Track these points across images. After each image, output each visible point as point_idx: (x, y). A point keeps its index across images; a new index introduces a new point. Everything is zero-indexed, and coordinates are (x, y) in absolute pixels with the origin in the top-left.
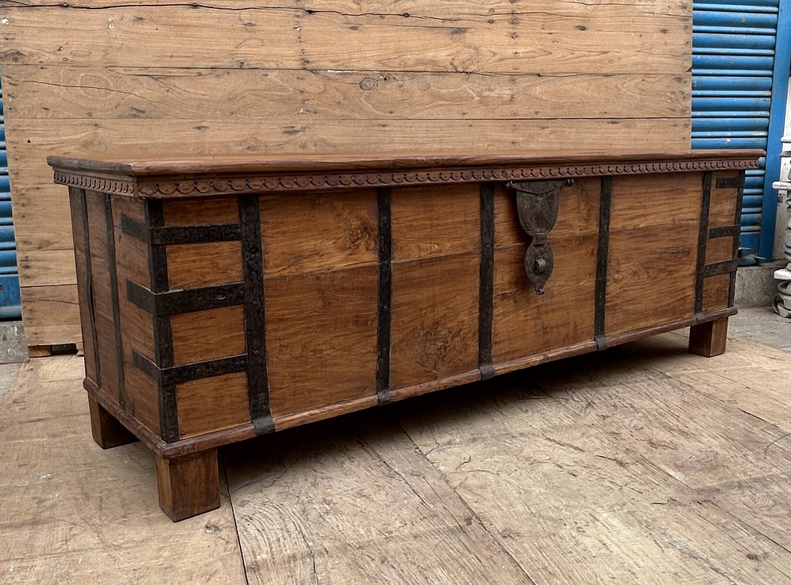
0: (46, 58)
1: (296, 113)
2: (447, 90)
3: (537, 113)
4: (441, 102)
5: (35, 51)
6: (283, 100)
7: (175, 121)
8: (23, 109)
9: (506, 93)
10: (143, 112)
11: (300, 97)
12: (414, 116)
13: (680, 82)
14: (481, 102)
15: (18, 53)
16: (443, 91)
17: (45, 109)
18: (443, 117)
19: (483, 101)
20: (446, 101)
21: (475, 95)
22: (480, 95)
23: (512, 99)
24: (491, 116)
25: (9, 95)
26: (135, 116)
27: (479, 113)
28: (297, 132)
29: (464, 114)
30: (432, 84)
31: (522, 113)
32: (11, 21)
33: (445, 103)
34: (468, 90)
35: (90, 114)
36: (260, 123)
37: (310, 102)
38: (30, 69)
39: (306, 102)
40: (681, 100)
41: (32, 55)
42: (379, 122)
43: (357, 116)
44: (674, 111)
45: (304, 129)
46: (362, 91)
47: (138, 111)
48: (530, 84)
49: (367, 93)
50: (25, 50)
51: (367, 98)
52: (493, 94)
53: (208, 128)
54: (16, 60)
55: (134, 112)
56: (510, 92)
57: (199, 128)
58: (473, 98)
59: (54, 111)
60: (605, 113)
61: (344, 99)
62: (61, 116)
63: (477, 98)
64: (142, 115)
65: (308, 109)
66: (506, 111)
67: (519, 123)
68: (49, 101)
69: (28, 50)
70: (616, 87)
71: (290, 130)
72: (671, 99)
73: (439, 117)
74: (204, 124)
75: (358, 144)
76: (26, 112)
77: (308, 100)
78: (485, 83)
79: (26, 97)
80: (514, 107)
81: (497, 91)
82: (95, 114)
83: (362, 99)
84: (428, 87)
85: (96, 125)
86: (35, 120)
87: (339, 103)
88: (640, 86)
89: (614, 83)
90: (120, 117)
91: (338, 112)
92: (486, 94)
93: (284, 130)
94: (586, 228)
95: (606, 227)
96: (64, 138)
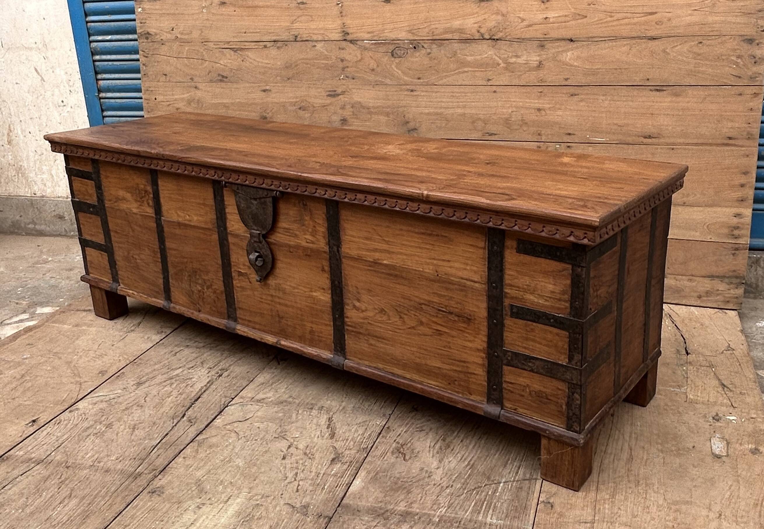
0: (166, 36)
1: (338, 79)
2: (472, 58)
3: (566, 79)
4: (466, 69)
5: (158, 31)
6: (327, 68)
7: (247, 85)
8: (151, 75)
9: (534, 59)
10: (227, 78)
11: (341, 65)
12: (440, 82)
14: (506, 69)
15: (148, 33)
16: (469, 58)
17: (165, 75)
18: (468, 83)
19: (509, 68)
20: (471, 67)
21: (501, 62)
22: (506, 61)
23: (540, 65)
24: (516, 82)
25: (143, 65)
26: (221, 81)
27: (504, 79)
28: (339, 95)
29: (489, 80)
30: (459, 51)
31: (550, 79)
32: (143, 9)
33: (470, 69)
34: (494, 57)
35: (192, 79)
36: (309, 87)
37: (349, 69)
38: (156, 45)
39: (346, 69)
40: (750, 65)
41: (156, 34)
42: (408, 87)
43: (388, 81)
44: (740, 77)
45: (343, 93)
46: (393, 59)
47: (223, 77)
48: (561, 49)
49: (397, 60)
50: (152, 31)
51: (398, 66)
52: (520, 61)
53: (270, 91)
54: (147, 38)
55: (220, 78)
56: (538, 58)
57: (264, 91)
58: (499, 64)
59: (170, 77)
60: (648, 79)
61: (378, 66)
62: (174, 80)
63: (502, 65)
64: (225, 79)
65: (348, 75)
66: (532, 77)
67: (546, 90)
68: (168, 69)
69: (154, 31)
70: (664, 51)
71: (333, 93)
72: (737, 64)
73: (464, 83)
74: (268, 88)
75: (389, 107)
76: (154, 77)
77: (348, 67)
78: (511, 49)
79: (153, 66)
80: (541, 74)
81: (524, 58)
82: (196, 79)
83: (393, 66)
84: (455, 54)
85: (196, 87)
86: (159, 83)
87: (373, 70)
89: (662, 47)
90: (211, 81)
91: (372, 77)
92: (513, 60)
93: (328, 93)
94: (313, 243)
95: (335, 248)
96: (176, 97)
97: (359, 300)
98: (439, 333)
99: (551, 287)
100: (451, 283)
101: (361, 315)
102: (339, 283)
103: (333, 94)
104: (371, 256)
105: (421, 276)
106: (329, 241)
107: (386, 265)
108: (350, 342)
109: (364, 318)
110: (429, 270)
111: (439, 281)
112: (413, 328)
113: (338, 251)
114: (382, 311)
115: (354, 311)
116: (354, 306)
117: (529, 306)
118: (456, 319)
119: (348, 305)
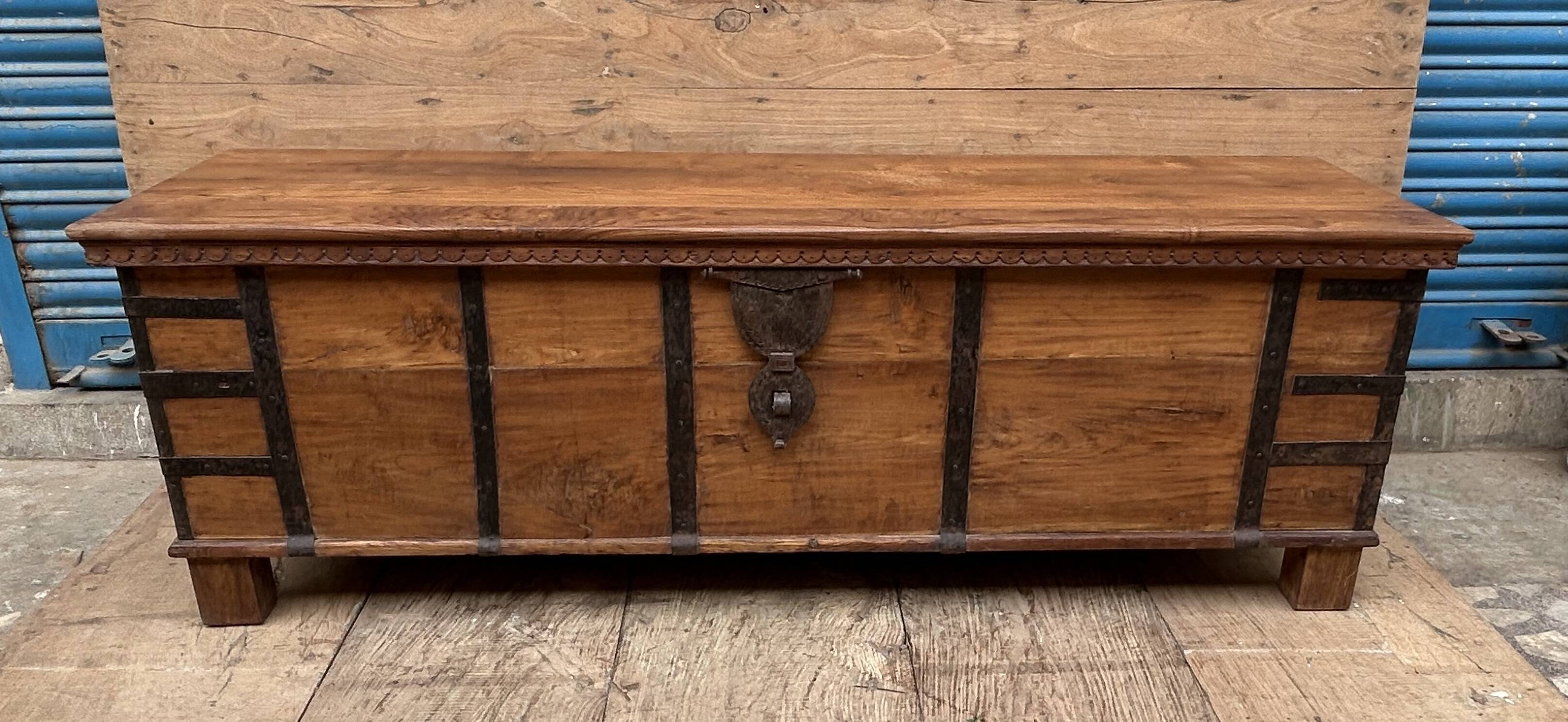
1: (595, 75)
2: (886, 32)
3: (1071, 77)
4: (873, 56)
6: (573, 52)
7: (384, 89)
8: (136, 67)
9: (1010, 36)
10: (331, 73)
11: (604, 46)
12: (821, 83)
13: (1399, 12)
14: (954, 55)
16: (881, 34)
17: (173, 67)
18: (876, 86)
19: (961, 53)
20: (885, 53)
21: (943, 41)
22: (954, 41)
23: (1021, 49)
24: (974, 83)
25: (113, 43)
26: (316, 80)
27: (950, 77)
28: (597, 110)
29: (920, 78)
30: (857, 20)
31: (1039, 76)
33: (881, 56)
34: (931, 31)
35: (242, 76)
36: (531, 94)
37: (620, 55)
39: (615, 55)
40: (1396, 52)
42: (751, 92)
43: (709, 81)
44: (1378, 73)
45: (610, 105)
46: (718, 34)
47: (321, 70)
48: (1061, 18)
49: (728, 37)
51: (729, 48)
52: (981, 39)
53: (439, 101)
55: (315, 73)
56: (1017, 35)
57: (425, 102)
58: (939, 47)
59: (187, 71)
60: (1220, 77)
61: (685, 49)
62: (196, 79)
63: (947, 48)
64: (328, 78)
65: (618, 67)
66: (1005, 72)
67: (1031, 97)
68: (178, 54)
70: (1251, 23)
71: (585, 107)
72: (1373, 48)
73: (869, 84)
74: (433, 95)
75: (710, 134)
76: (143, 72)
77: (618, 51)
78: (964, 16)
79: (139, 47)
80: (1024, 66)
81: (991, 34)
82: (252, 76)
83: (719, 50)
84: (851, 24)
85: (254, 95)
86: (157, 86)
87: (676, 57)
88: (1306, 21)
89: (1248, 16)
90: (292, 81)
91: (673, 73)
92: (968, 38)
93: (575, 106)
94: (916, 350)
95: (968, 352)
96: (205, 117)
97: (1005, 430)
98: (1162, 446)
99: (1363, 339)
100: (1199, 365)
101: (1008, 453)
102: (967, 409)
103: (587, 109)
104: (1041, 352)
105: (1142, 365)
106: (955, 341)
107: (1074, 361)
108: (977, 504)
109: (1013, 458)
110: (1159, 353)
111: (1173, 367)
112: (1114, 450)
113: (974, 355)
114: (1054, 437)
115: (994, 449)
116: (995, 442)
117: (1325, 372)
118: (1197, 418)
119: (981, 442)
